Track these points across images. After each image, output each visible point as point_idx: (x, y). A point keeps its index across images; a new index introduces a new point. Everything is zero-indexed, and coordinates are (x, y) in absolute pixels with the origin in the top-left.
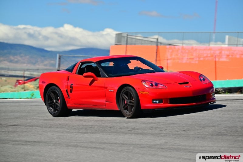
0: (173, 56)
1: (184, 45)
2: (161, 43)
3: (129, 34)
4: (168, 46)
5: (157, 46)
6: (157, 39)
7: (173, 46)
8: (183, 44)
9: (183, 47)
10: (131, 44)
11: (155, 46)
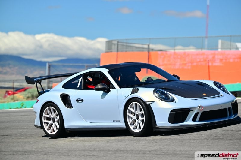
0: (166, 62)
1: (176, 51)
2: (152, 50)
3: (119, 41)
4: (160, 52)
5: (149, 52)
6: (149, 46)
7: (164, 52)
8: (175, 49)
9: (175, 53)
10: (122, 51)
11: (146, 52)
